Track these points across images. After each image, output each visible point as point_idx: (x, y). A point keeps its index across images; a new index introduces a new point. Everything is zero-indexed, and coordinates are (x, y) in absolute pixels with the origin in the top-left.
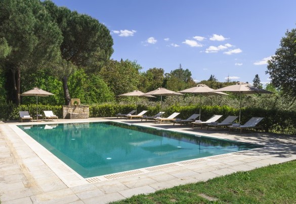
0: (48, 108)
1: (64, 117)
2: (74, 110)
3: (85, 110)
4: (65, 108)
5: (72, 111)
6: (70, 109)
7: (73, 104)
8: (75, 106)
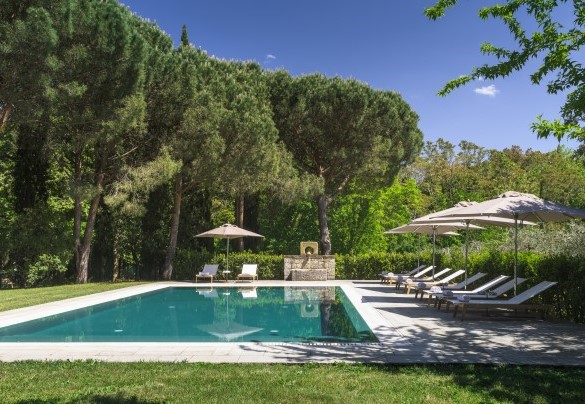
0: (249, 260)
1: (286, 277)
2: (304, 264)
3: (326, 264)
4: (287, 260)
5: (299, 265)
6: (296, 261)
7: (303, 251)
8: (307, 256)
